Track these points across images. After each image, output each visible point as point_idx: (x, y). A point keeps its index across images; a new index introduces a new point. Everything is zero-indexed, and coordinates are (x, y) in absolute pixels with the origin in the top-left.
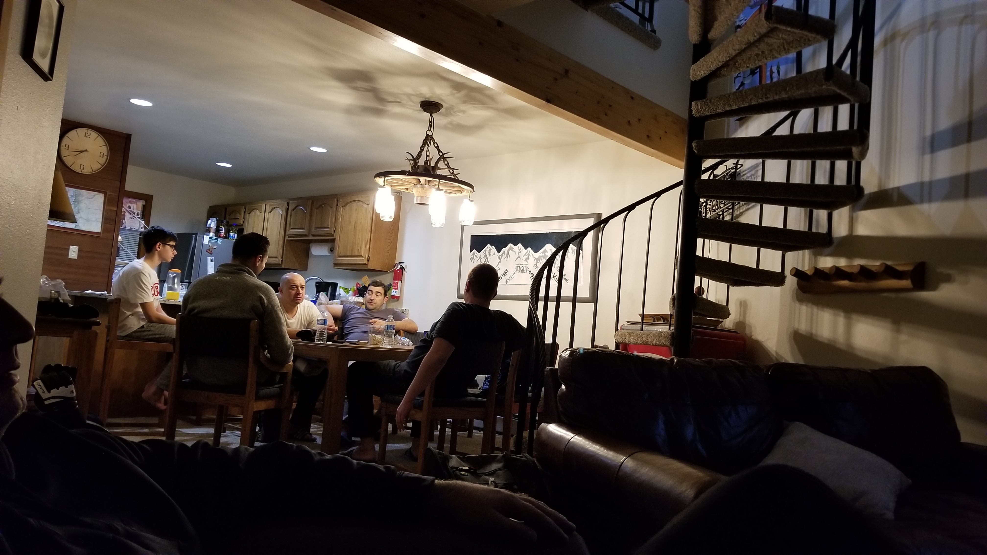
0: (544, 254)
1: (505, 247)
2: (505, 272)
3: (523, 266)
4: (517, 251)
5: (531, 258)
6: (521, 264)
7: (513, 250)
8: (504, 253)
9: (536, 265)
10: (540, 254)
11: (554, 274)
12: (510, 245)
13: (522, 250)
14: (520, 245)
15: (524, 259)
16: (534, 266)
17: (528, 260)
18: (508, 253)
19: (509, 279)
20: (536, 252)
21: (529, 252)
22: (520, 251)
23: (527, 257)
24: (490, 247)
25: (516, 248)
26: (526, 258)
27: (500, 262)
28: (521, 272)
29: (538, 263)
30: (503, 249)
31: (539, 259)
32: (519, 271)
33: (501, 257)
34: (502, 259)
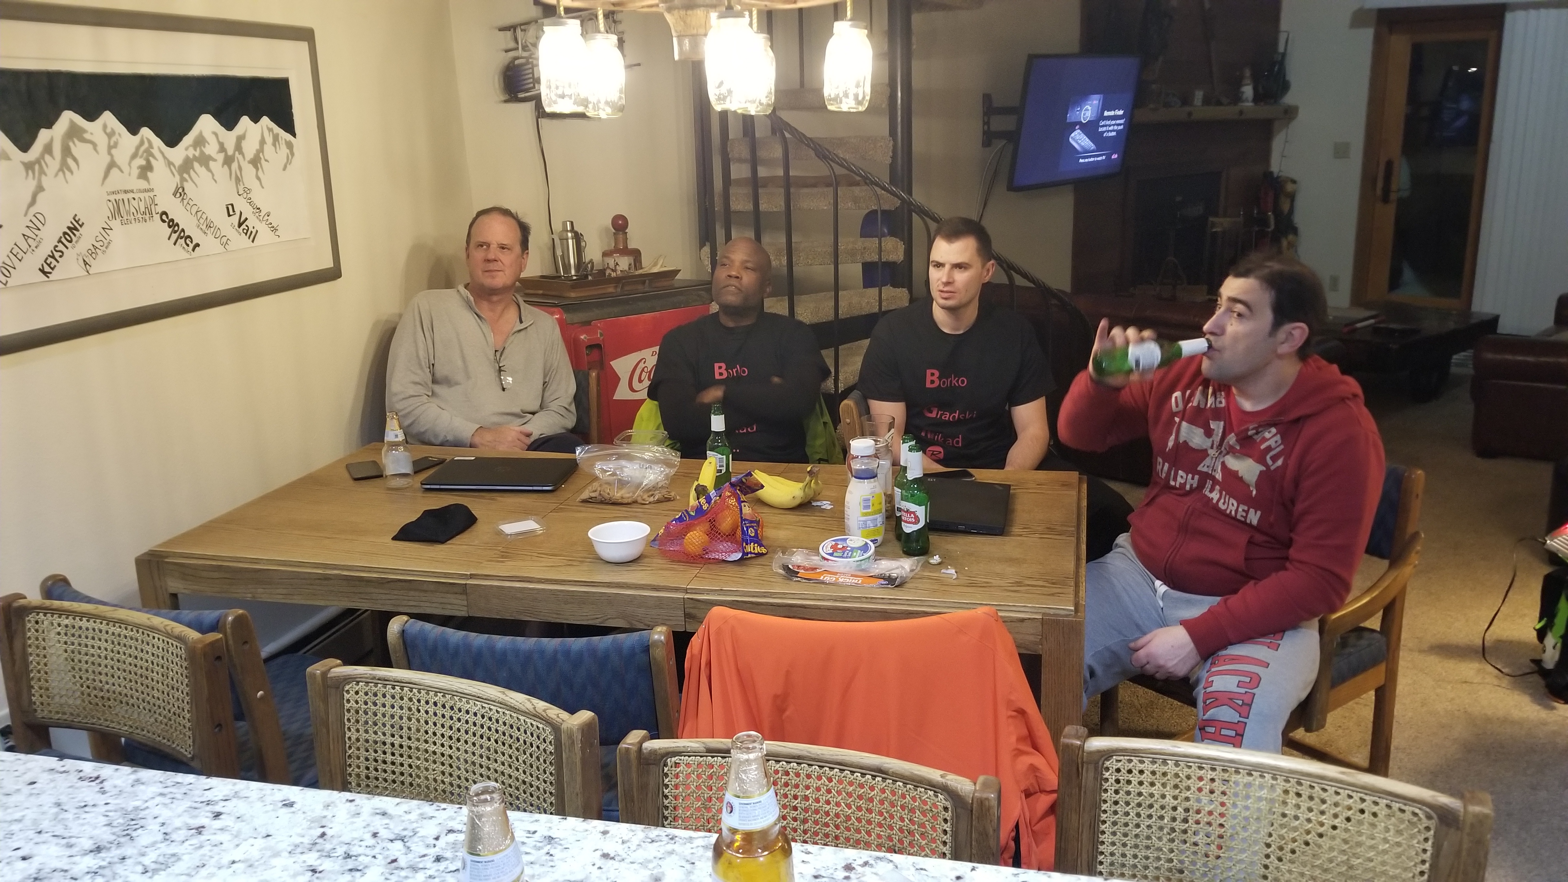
0: (198, 149)
1: (49, 125)
2: (69, 228)
3: (136, 196)
4: (102, 141)
5: (158, 165)
6: (126, 192)
7: (87, 136)
8: (48, 149)
9: (180, 190)
10: (187, 149)
11: (241, 213)
12: (68, 117)
13: (120, 135)
14: (108, 118)
15: (136, 172)
16: (175, 195)
17: (149, 174)
18: (67, 152)
19: (94, 251)
20: (172, 141)
21: (146, 145)
22: (114, 139)
23: (143, 162)
25: (94, 129)
26: (140, 167)
27: (40, 189)
28: (133, 221)
29: (187, 181)
30: (44, 135)
31: (186, 167)
32: (125, 218)
33: (37, 167)
34: (46, 175)
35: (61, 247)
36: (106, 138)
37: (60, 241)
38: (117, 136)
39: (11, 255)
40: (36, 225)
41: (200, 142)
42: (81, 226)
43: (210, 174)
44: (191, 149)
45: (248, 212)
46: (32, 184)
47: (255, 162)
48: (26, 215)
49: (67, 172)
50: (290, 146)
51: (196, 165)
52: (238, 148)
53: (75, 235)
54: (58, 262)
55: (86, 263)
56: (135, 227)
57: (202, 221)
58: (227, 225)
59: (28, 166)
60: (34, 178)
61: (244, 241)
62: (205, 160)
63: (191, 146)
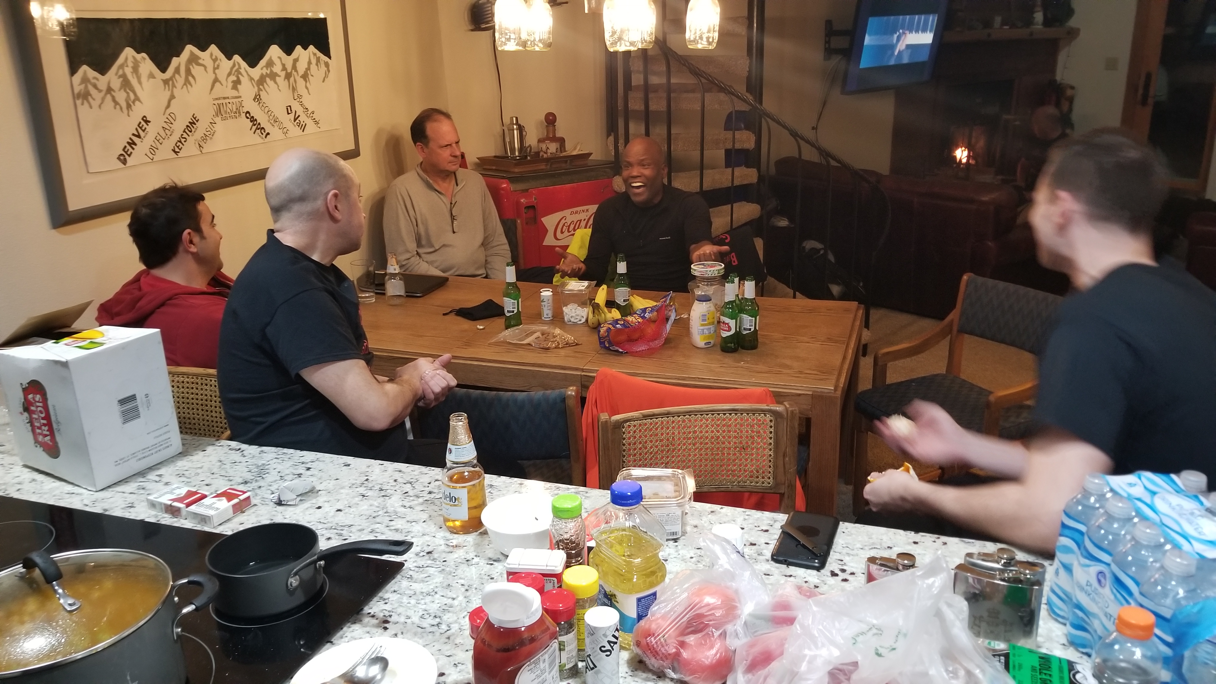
0: (269, 69)
1: (178, 56)
2: (190, 122)
3: (230, 101)
4: (209, 63)
5: (244, 80)
6: (224, 98)
7: (200, 61)
8: (177, 70)
9: (258, 97)
10: (262, 69)
11: (296, 112)
12: (189, 49)
13: (220, 60)
14: (213, 49)
15: (230, 85)
16: (254, 100)
17: (239, 86)
18: (188, 72)
19: (205, 138)
20: (253, 64)
21: (237, 67)
22: (217, 63)
23: (235, 78)
24: (134, 57)
25: (205, 56)
26: (233, 82)
27: (172, 97)
28: (229, 118)
29: (262, 91)
30: (175, 61)
31: (261, 81)
32: (224, 116)
33: (171, 83)
34: (176, 88)
35: (185, 135)
36: (212, 62)
37: (184, 131)
38: (219, 61)
39: (156, 141)
40: (170, 120)
41: (270, 64)
42: (197, 121)
43: (276, 85)
44: (265, 68)
45: (300, 111)
46: (168, 94)
47: (305, 77)
48: (164, 114)
49: (188, 86)
50: (327, 65)
51: (268, 79)
52: (294, 67)
53: (193, 127)
54: (183, 145)
55: (200, 146)
56: (230, 122)
57: (271, 117)
58: (287, 120)
59: (166, 82)
60: (169, 90)
61: (297, 131)
62: (273, 76)
63: (264, 66)
